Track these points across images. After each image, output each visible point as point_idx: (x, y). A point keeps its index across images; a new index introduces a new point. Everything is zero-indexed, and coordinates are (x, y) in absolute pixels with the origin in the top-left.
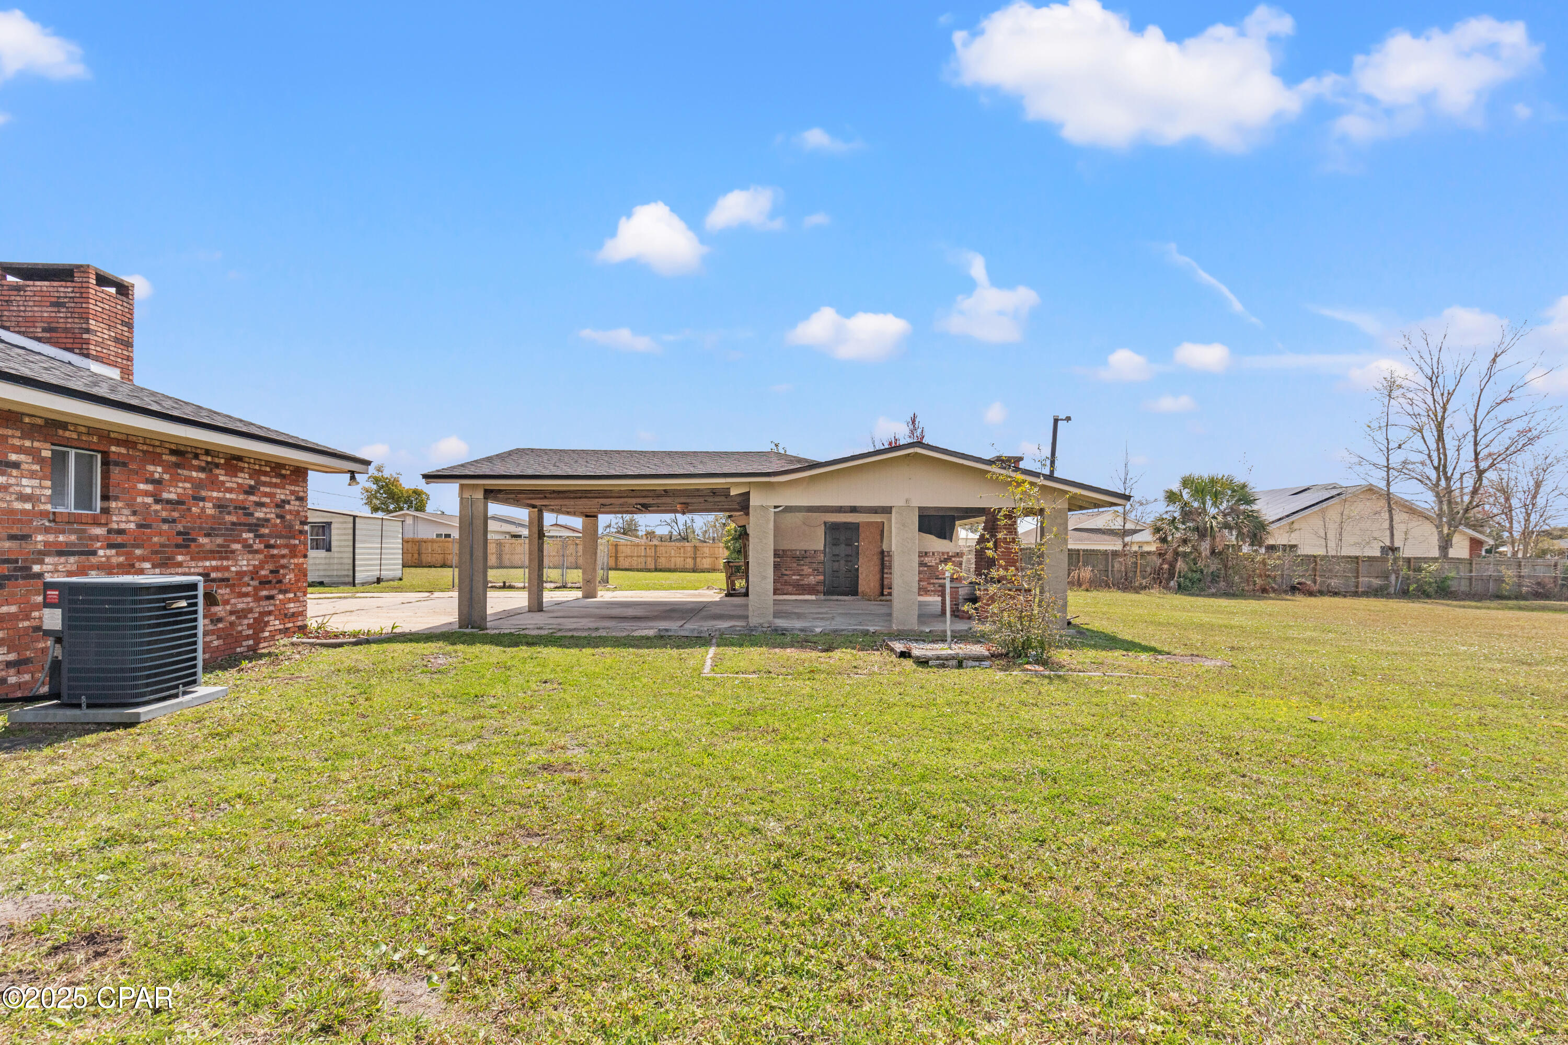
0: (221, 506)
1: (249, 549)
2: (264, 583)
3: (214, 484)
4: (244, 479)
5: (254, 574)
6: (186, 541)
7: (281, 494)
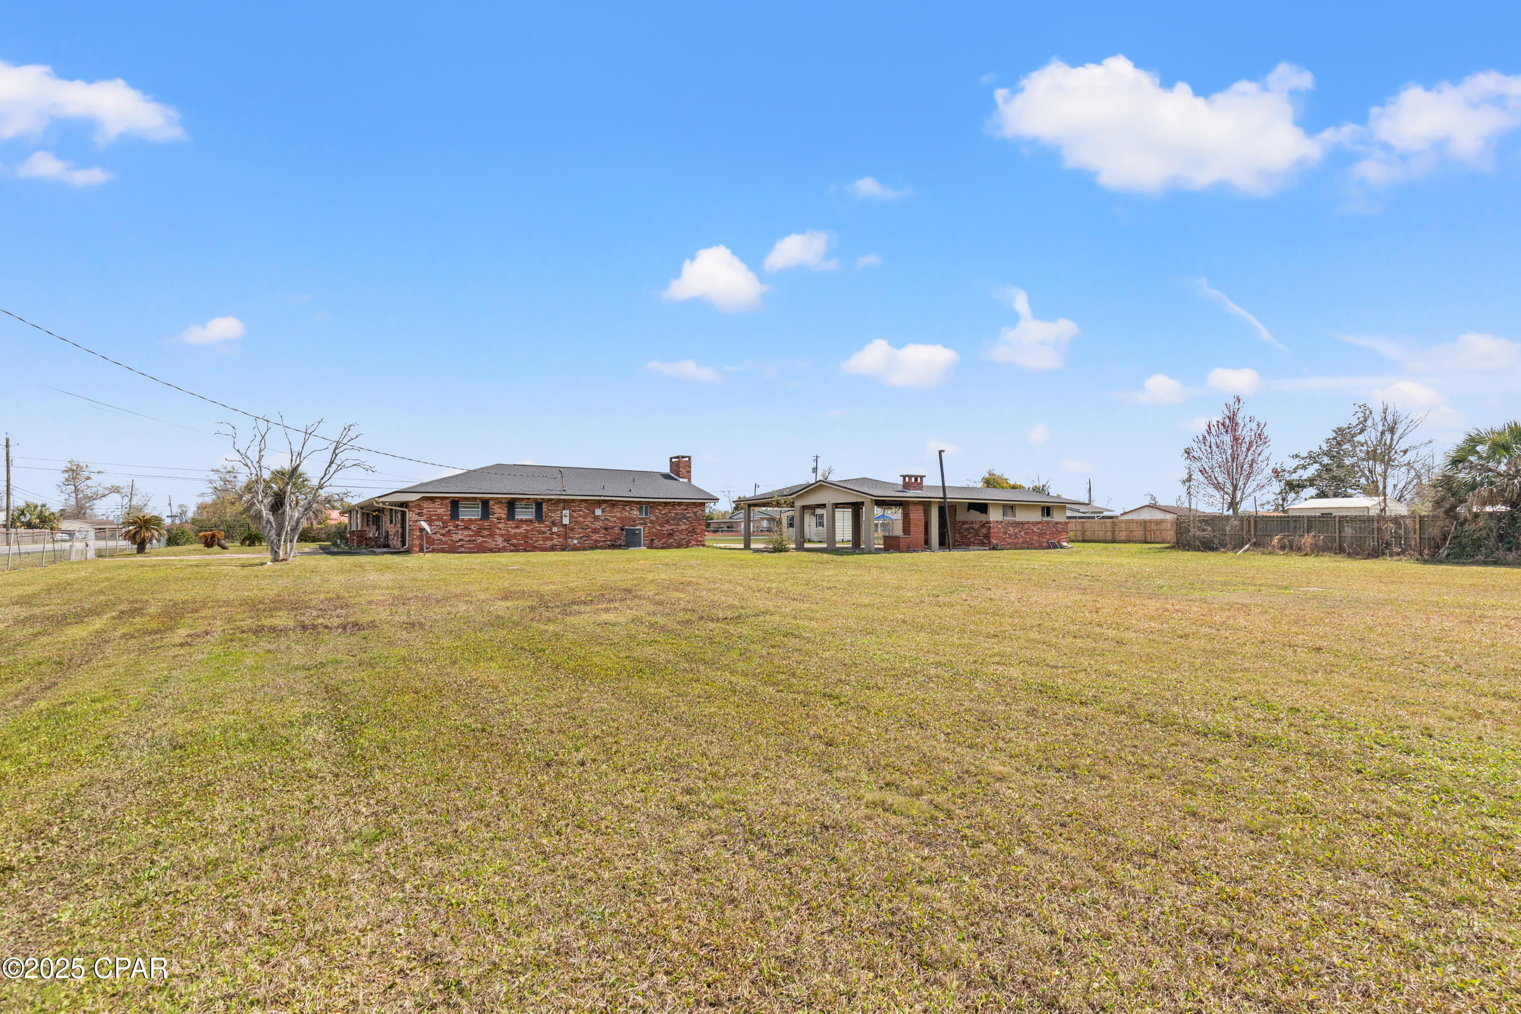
0: (676, 514)
1: (684, 523)
2: (690, 532)
3: (675, 509)
4: (683, 507)
5: (687, 530)
6: (667, 522)
7: (695, 510)
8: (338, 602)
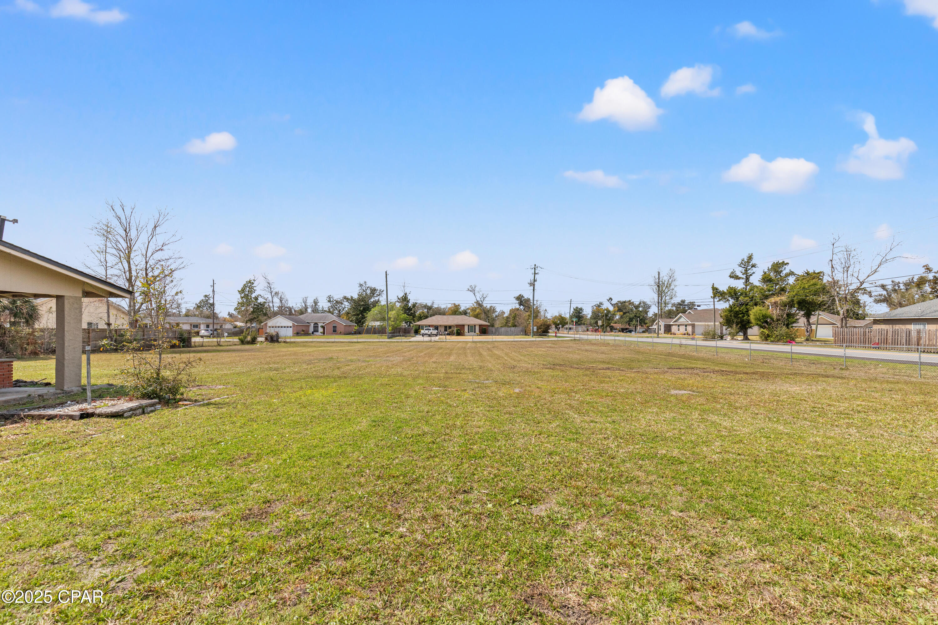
8: (580, 360)
